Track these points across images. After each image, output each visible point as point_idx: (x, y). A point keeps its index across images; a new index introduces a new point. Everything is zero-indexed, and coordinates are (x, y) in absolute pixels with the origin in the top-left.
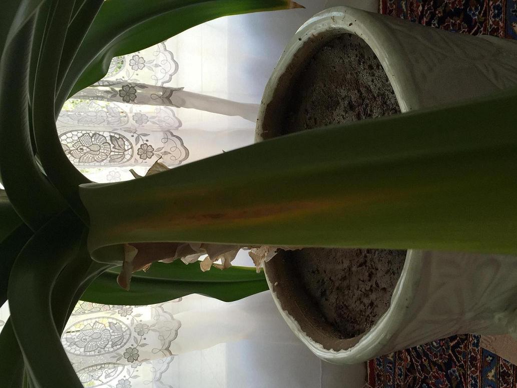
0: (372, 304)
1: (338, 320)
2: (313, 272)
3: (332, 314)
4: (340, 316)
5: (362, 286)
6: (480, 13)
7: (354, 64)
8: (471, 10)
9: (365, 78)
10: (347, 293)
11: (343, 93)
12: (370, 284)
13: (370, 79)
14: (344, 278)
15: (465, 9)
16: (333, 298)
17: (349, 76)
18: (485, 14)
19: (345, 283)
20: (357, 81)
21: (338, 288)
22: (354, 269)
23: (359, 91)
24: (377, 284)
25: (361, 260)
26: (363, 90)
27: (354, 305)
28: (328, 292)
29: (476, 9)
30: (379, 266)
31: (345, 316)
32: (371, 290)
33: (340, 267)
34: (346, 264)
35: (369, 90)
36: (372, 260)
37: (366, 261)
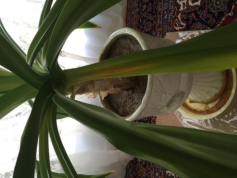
0: (133, 108)
1: (123, 114)
2: (115, 102)
3: (121, 112)
4: (124, 113)
5: (130, 104)
6: (155, 33)
7: (129, 43)
8: (152, 32)
9: (132, 47)
10: (125, 106)
11: (125, 51)
12: (132, 103)
13: (133, 47)
14: (124, 103)
15: (151, 32)
16: (121, 109)
17: (127, 46)
18: (156, 33)
19: (125, 104)
20: (129, 48)
21: (123, 105)
22: (127, 100)
23: (130, 50)
24: (135, 102)
25: (130, 97)
26: (131, 50)
27: (127, 109)
28: (119, 107)
29: (154, 32)
30: (135, 97)
31: (125, 113)
32: (133, 105)
33: (123, 100)
34: (125, 98)
35: (133, 50)
36: (133, 96)
37: (131, 97)
